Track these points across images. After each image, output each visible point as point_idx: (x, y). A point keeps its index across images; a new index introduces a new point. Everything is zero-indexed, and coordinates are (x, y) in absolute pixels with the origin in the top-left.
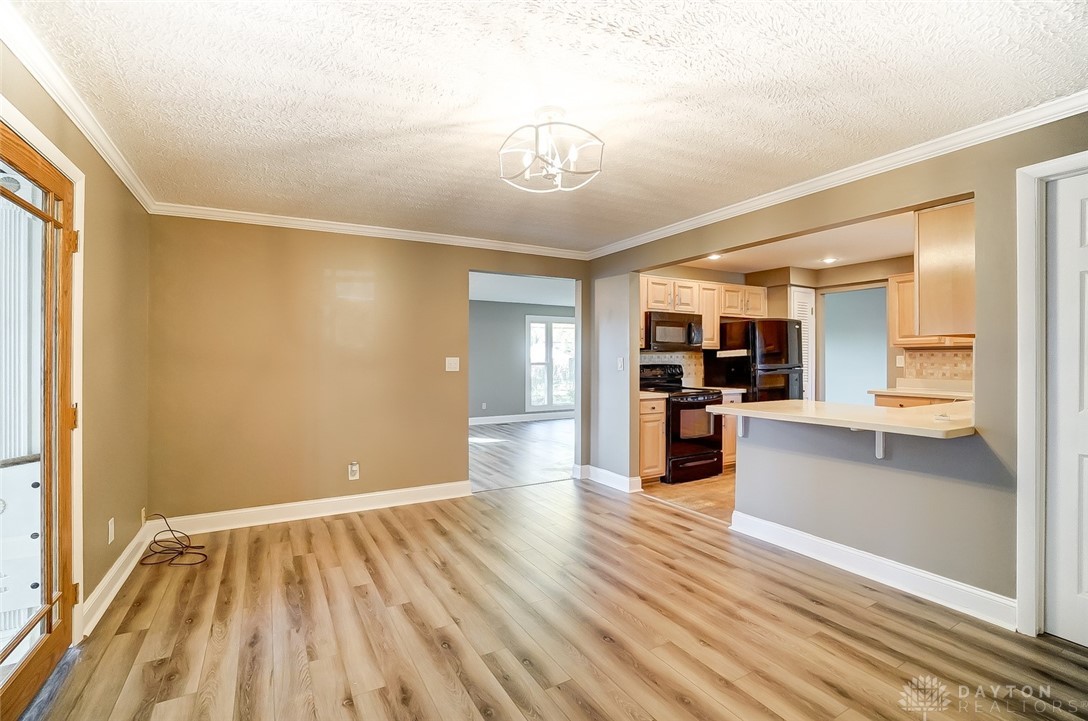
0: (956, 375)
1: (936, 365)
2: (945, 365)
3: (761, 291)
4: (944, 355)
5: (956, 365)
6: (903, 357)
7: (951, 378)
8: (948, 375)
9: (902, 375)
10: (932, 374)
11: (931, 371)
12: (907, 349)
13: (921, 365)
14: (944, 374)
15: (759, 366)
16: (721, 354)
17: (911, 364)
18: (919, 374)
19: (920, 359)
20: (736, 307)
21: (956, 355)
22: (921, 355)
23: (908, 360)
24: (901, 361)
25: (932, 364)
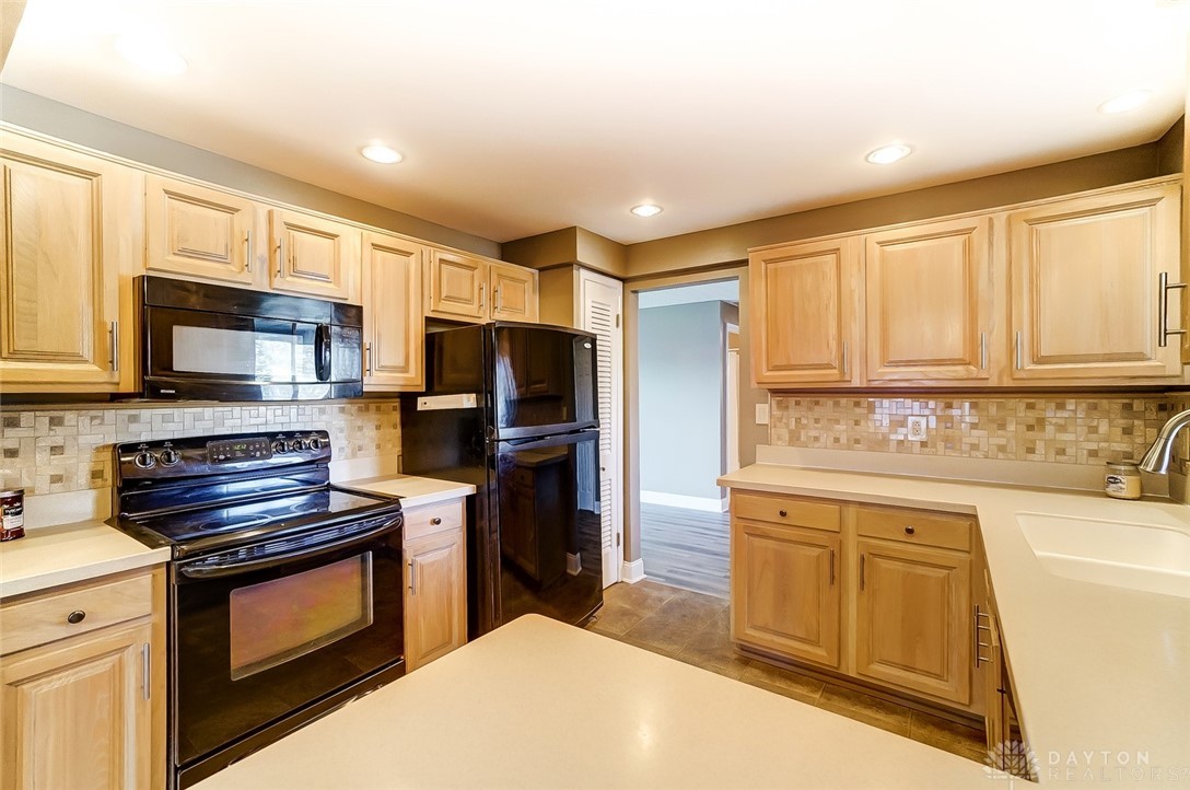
0: (857, 441)
1: (823, 422)
2: (837, 422)
3: (527, 274)
4: (837, 404)
5: (857, 423)
6: (767, 406)
7: (849, 448)
8: (843, 440)
9: (767, 441)
10: (816, 439)
11: (813, 433)
12: (775, 392)
13: (798, 420)
14: (837, 440)
15: (504, 432)
16: (427, 404)
17: (780, 419)
18: (794, 439)
19: (795, 412)
20: (468, 301)
21: (857, 404)
22: (798, 403)
23: (776, 413)
24: (763, 413)
25: (817, 421)
